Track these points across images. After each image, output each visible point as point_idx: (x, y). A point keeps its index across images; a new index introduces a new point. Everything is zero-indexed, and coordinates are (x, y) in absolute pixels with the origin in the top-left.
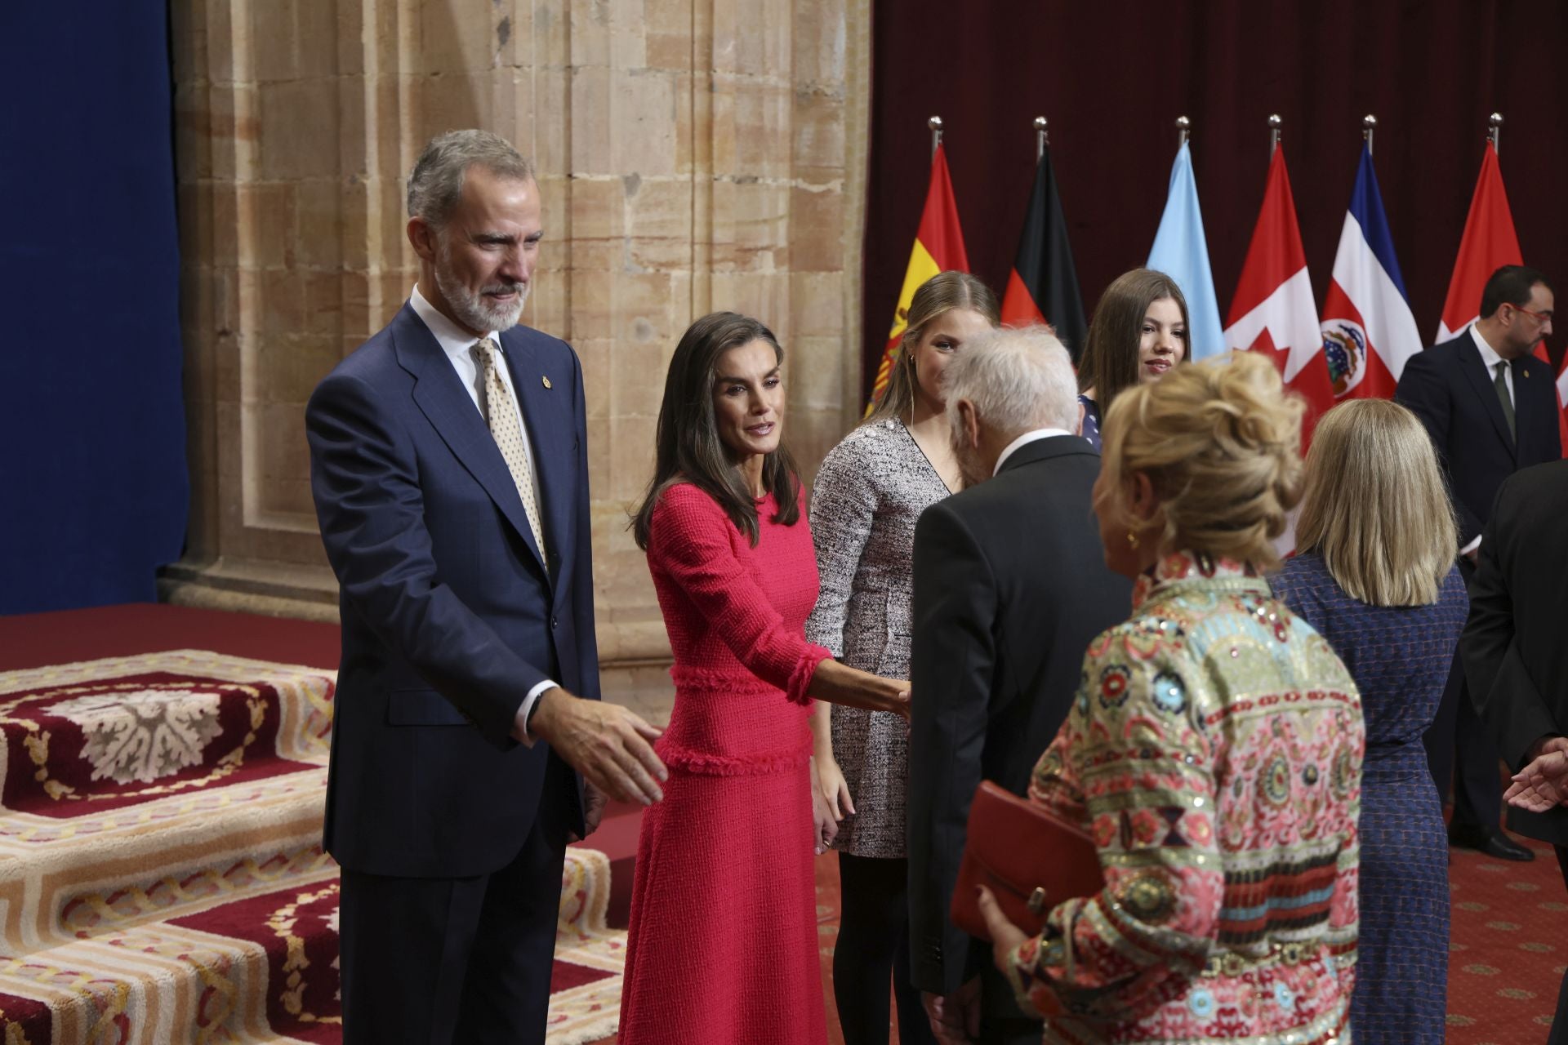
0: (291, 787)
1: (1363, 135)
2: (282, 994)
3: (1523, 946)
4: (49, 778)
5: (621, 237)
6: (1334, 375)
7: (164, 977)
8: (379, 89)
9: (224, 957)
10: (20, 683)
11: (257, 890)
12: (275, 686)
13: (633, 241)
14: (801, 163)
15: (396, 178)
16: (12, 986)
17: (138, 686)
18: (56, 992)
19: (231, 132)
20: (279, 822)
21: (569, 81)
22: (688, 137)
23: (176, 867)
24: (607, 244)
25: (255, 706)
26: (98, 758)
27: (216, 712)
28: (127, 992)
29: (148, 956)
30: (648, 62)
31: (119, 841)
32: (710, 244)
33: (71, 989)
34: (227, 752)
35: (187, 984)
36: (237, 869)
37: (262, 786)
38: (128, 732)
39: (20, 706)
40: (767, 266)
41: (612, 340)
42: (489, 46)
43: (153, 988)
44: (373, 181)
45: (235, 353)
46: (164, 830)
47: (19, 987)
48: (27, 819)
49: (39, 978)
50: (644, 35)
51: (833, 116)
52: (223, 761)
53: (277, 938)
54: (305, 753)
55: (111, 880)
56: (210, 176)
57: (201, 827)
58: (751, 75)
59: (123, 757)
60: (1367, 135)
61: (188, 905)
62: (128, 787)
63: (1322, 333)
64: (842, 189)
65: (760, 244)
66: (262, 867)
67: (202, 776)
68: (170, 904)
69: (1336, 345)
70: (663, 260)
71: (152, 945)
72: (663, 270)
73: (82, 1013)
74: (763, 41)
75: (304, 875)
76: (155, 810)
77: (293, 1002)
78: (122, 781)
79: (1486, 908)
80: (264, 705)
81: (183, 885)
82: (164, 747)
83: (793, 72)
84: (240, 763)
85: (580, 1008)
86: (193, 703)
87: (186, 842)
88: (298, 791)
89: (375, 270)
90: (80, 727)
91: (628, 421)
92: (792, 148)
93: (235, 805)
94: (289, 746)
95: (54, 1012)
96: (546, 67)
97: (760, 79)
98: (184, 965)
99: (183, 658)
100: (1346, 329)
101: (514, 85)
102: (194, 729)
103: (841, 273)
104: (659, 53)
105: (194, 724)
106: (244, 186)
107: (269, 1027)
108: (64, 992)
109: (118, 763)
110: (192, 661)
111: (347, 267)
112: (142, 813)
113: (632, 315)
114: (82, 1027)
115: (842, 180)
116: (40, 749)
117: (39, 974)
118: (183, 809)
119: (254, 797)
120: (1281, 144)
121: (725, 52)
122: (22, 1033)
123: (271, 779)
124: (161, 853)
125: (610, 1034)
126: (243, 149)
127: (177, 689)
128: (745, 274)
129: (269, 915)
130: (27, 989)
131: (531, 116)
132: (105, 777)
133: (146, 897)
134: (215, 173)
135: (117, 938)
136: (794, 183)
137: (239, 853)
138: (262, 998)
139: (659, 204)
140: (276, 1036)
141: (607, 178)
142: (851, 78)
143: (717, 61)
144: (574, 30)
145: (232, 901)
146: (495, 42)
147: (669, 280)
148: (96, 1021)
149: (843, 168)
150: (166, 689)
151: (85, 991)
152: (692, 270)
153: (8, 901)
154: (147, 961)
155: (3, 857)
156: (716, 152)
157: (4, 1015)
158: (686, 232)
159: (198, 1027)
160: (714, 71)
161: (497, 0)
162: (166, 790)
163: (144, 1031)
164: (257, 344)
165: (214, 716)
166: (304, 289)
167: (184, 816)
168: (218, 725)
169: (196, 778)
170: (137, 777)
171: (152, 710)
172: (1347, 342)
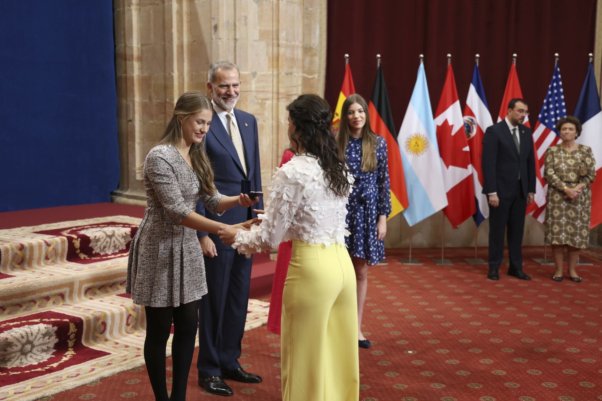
1: (475, 61)
3: (523, 302)
4: (80, 253)
5: (251, 91)
6: (467, 133)
7: (116, 311)
8: (178, 46)
10: (71, 224)
13: (255, 92)
14: (305, 69)
15: (183, 73)
16: (71, 313)
17: (106, 225)
18: (84, 315)
19: (133, 60)
21: (235, 43)
22: (271, 60)
24: (247, 93)
26: (94, 247)
27: (130, 233)
28: (105, 316)
29: (111, 305)
30: (259, 38)
31: (102, 271)
32: (278, 93)
33: (89, 314)
35: (123, 313)
38: (104, 239)
39: (71, 231)
42: (211, 33)
43: (113, 314)
44: (176, 74)
45: (134, 127)
46: (115, 268)
47: (73, 313)
48: (74, 264)
50: (258, 29)
51: (315, 55)
55: (99, 282)
56: (126, 73)
58: (290, 42)
59: (102, 246)
60: (477, 60)
62: (104, 256)
63: (464, 120)
64: (318, 77)
65: (293, 93)
68: (117, 290)
69: (467, 124)
70: (264, 98)
71: (112, 302)
72: (264, 101)
73: (92, 321)
74: (294, 32)
76: (112, 262)
78: (102, 254)
79: (512, 291)
81: (121, 284)
82: (114, 244)
83: (303, 41)
86: (123, 231)
90: (89, 237)
92: (303, 64)
95: (84, 320)
96: (228, 39)
97: (293, 43)
98: (122, 308)
99: (119, 218)
100: (470, 119)
101: (218, 45)
102: (123, 239)
104: (263, 35)
105: (123, 237)
106: (136, 76)
108: (87, 315)
109: (100, 248)
110: (122, 219)
111: (168, 100)
112: (108, 263)
114: (92, 325)
115: (318, 74)
116: (77, 244)
117: (79, 310)
118: (120, 262)
120: (452, 63)
121: (282, 35)
122: (75, 327)
124: (114, 275)
125: (250, 329)
126: (136, 65)
127: (118, 227)
130: (75, 314)
131: (224, 54)
132: (97, 252)
133: (110, 288)
134: (128, 72)
135: (102, 300)
136: (303, 75)
139: (262, 81)
141: (247, 73)
142: (321, 43)
143: (280, 37)
144: (237, 28)
146: (213, 31)
147: (266, 104)
148: (96, 324)
149: (318, 71)
150: (114, 227)
151: (93, 315)
152: (273, 101)
153: (69, 288)
154: (110, 306)
155: (68, 275)
156: (280, 65)
157: (69, 321)
158: (270, 89)
159: (126, 326)
160: (279, 41)
161: (214, 19)
162: (115, 257)
163: (111, 327)
164: (140, 124)
165: (129, 235)
166: (155, 107)
167: (121, 264)
168: (129, 237)
169: (124, 253)
170: (106, 253)
171: (111, 233)
172: (471, 123)
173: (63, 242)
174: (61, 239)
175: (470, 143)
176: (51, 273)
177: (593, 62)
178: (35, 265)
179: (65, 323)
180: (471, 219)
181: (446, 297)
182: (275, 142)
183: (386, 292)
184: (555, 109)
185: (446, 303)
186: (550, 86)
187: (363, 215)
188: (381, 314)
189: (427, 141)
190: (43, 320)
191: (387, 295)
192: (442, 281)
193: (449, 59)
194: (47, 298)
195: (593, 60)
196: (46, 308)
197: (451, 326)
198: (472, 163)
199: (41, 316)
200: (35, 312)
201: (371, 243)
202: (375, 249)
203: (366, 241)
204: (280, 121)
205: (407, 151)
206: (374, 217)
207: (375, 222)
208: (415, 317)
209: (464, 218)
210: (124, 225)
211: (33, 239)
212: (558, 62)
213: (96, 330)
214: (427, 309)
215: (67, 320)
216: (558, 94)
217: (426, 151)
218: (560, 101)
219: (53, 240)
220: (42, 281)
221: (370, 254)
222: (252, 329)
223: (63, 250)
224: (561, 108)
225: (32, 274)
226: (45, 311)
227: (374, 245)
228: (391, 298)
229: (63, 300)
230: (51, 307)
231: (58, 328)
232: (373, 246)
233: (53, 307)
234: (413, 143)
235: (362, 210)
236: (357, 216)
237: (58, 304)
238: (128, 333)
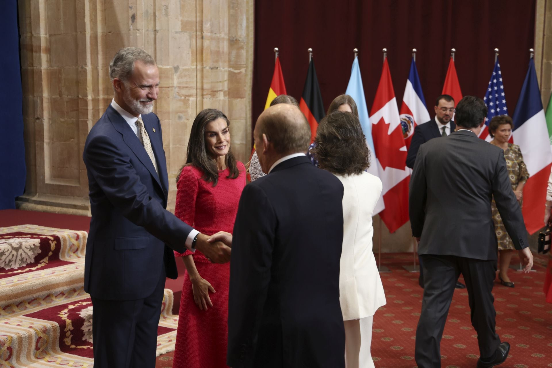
0: (66, 270)
1: (412, 55)
2: (64, 339)
5: (173, 87)
6: (404, 132)
7: (24, 334)
8: (91, 37)
9: (44, 327)
11: (54, 304)
12: (59, 236)
13: (177, 88)
14: (232, 63)
15: (97, 67)
17: (12, 236)
19: (40, 52)
20: (62, 281)
21: (155, 35)
22: (195, 54)
23: (27, 297)
24: (169, 89)
25: (52, 243)
27: (39, 245)
28: (12, 339)
29: (18, 327)
30: (181, 30)
31: (6, 288)
32: (202, 89)
34: (43, 258)
35: (32, 337)
36: (48, 297)
37: (55, 269)
38: (9, 252)
40: (221, 96)
41: (170, 121)
42: (128, 23)
43: (20, 338)
44: (89, 68)
45: (42, 125)
46: (23, 284)
50: (180, 20)
51: (242, 48)
52: (41, 262)
53: (62, 320)
54: (69, 258)
55: (4, 301)
56: (33, 66)
57: (35, 283)
59: (7, 260)
60: (414, 55)
61: (31, 309)
62: (9, 271)
63: (400, 118)
64: (245, 72)
65: (219, 89)
66: (55, 297)
67: (34, 267)
68: (25, 309)
69: (404, 122)
70: (187, 94)
71: (19, 323)
72: (187, 98)
74: (219, 23)
75: (70, 299)
76: (18, 278)
77: (68, 341)
78: (7, 269)
80: (55, 242)
81: (29, 303)
82: (21, 257)
83: (229, 33)
84: (47, 262)
85: (165, 341)
86: (31, 242)
87: (30, 289)
88: (68, 271)
89: (90, 97)
91: (176, 147)
92: (229, 58)
93: (46, 276)
94: (64, 256)
96: (148, 30)
97: (218, 35)
98: (31, 330)
100: (408, 117)
101: (137, 36)
102: (31, 251)
103: (245, 99)
104: (185, 26)
105: (31, 249)
106: (44, 69)
107: (60, 350)
110: (30, 228)
111: (80, 96)
112: (15, 279)
113: (177, 113)
115: (245, 69)
118: (29, 278)
119: (53, 273)
120: (387, 58)
121: (207, 26)
123: (58, 267)
124: (22, 292)
126: (44, 57)
127: (25, 238)
128: (214, 99)
129: (59, 312)
131: (143, 46)
132: (1, 267)
133: (16, 307)
134: (34, 65)
135: (7, 321)
136: (229, 69)
137: (47, 292)
138: (58, 340)
139: (185, 76)
140: (62, 352)
141: (168, 67)
142: (248, 35)
143: (204, 29)
144: (157, 18)
145: (46, 308)
146: (130, 22)
147: (189, 101)
148: (1, 349)
149: (245, 65)
150: (21, 238)
152: (197, 98)
154: (18, 329)
156: (204, 59)
158: (194, 85)
159: (36, 350)
160: (203, 32)
161: (131, 8)
162: (22, 271)
163: (17, 352)
164: (49, 122)
165: (38, 246)
166: (66, 104)
167: (29, 280)
168: (39, 249)
169: (32, 267)
170: (12, 267)
171: (17, 245)
172: (408, 121)
177: (533, 58)
184: (496, 106)
186: (490, 83)
193: (385, 54)
195: (534, 56)
209: (401, 223)
210: (33, 236)
212: (498, 57)
216: (499, 91)
218: (500, 98)
224: (501, 106)
238: (38, 358)
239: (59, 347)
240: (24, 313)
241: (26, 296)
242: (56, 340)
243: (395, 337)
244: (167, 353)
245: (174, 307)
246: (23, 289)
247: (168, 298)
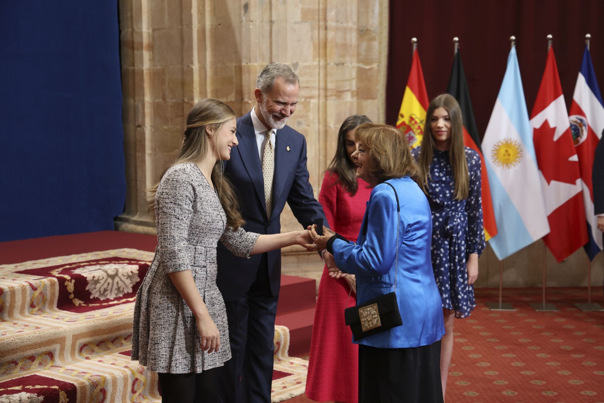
1: (585, 42)
4: (74, 298)
6: (575, 137)
7: (119, 374)
8: (198, 31)
10: (63, 261)
14: (361, 57)
15: (205, 65)
16: (62, 377)
17: (107, 262)
18: (78, 380)
19: (142, 49)
21: (271, 27)
22: (317, 48)
26: (93, 290)
27: (137, 272)
28: (105, 380)
29: (113, 366)
30: (302, 19)
31: (101, 322)
32: (326, 89)
33: (84, 379)
35: (127, 378)
38: (104, 280)
39: (63, 270)
40: (348, 98)
42: (240, 13)
43: (115, 378)
44: (196, 67)
45: (143, 134)
46: (118, 317)
47: (64, 378)
48: (66, 313)
49: (72, 374)
50: (300, 8)
51: (373, 39)
55: (98, 337)
56: (133, 66)
59: (102, 290)
60: (587, 42)
61: (128, 347)
62: (104, 301)
63: (570, 121)
64: (378, 67)
65: (345, 89)
67: (132, 297)
68: (121, 346)
69: (575, 125)
70: (308, 95)
71: (114, 362)
72: (308, 100)
73: (88, 388)
74: (346, 10)
76: (114, 310)
78: (102, 299)
81: (125, 339)
82: (118, 286)
83: (358, 22)
85: (279, 387)
86: (128, 269)
87: (127, 322)
90: (86, 278)
92: (358, 52)
95: (78, 387)
96: (262, 21)
97: (345, 25)
98: (126, 370)
99: (124, 251)
100: (579, 119)
101: (250, 29)
102: (129, 279)
103: (377, 100)
104: (306, 15)
105: (129, 277)
106: (146, 69)
107: (159, 394)
108: (82, 380)
109: (100, 292)
110: (128, 253)
111: (186, 100)
112: (109, 311)
113: (296, 117)
114: (88, 394)
115: (378, 64)
116: (71, 286)
117: (72, 373)
118: (125, 310)
120: (553, 46)
121: (331, 14)
122: (66, 396)
124: (117, 326)
125: (290, 398)
127: (122, 263)
128: (340, 101)
130: (67, 379)
131: (257, 40)
132: (95, 297)
133: (111, 344)
134: (136, 64)
135: (101, 359)
136: (358, 65)
138: (156, 383)
139: (306, 74)
142: (381, 23)
143: (329, 18)
144: (273, 7)
146: (243, 12)
147: (310, 103)
148: (93, 391)
149: (378, 59)
150: (118, 263)
151: (89, 380)
152: (319, 99)
153: (59, 345)
154: (112, 368)
155: (58, 328)
156: (328, 53)
157: (59, 389)
158: (316, 85)
159: (132, 394)
160: (327, 22)
162: (119, 302)
163: (111, 395)
164: (151, 130)
165: (136, 274)
166: (169, 109)
167: (125, 312)
168: (137, 277)
169: (130, 298)
170: (107, 297)
171: (113, 271)
172: (580, 124)
173: (53, 284)
174: (50, 281)
175: (579, 151)
176: (37, 325)
178: (17, 314)
179: (54, 391)
180: (581, 251)
181: (549, 356)
182: (322, 152)
183: (468, 348)
185: (548, 364)
187: (448, 252)
188: (462, 378)
189: (520, 149)
190: (26, 387)
191: (469, 352)
192: (543, 334)
193: (550, 42)
194: (32, 358)
196: (30, 371)
197: (555, 396)
198: (582, 176)
199: (23, 382)
200: (16, 376)
201: (460, 289)
202: (465, 297)
203: (453, 286)
204: (328, 125)
205: (494, 161)
206: (463, 255)
207: (464, 261)
208: (506, 383)
209: (571, 250)
211: (15, 281)
213: (92, 400)
214: (522, 372)
215: (56, 387)
217: (519, 162)
219: (40, 282)
220: (25, 336)
221: (458, 303)
222: (293, 397)
223: (53, 294)
225: (13, 327)
226: (29, 375)
227: (465, 291)
228: (475, 356)
229: (51, 360)
230: (36, 370)
231: (44, 398)
232: (463, 293)
233: (39, 369)
234: (503, 151)
235: (447, 245)
236: (441, 253)
237: (45, 366)
239: (157, 391)
240: (119, 350)
241: (122, 331)
242: (154, 383)
243: (560, 391)
244: (280, 401)
245: (290, 347)
246: (119, 323)
247: (283, 336)
